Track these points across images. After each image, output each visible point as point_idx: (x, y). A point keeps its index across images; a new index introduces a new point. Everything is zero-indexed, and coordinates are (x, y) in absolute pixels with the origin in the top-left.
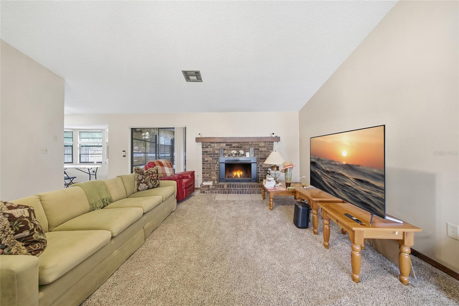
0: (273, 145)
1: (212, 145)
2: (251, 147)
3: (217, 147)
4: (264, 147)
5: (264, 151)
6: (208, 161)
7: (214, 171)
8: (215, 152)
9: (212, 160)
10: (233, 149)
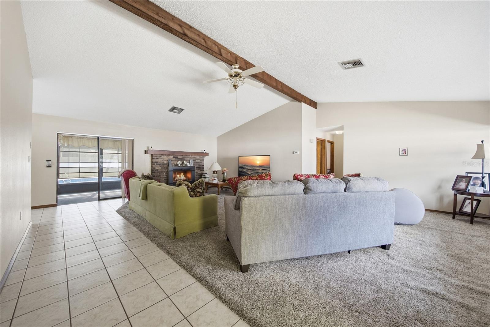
0: (204, 158)
1: (163, 156)
2: (191, 159)
3: (166, 159)
4: (199, 159)
5: (199, 162)
6: (158, 170)
7: (163, 178)
8: (164, 162)
9: (161, 169)
10: (178, 160)
